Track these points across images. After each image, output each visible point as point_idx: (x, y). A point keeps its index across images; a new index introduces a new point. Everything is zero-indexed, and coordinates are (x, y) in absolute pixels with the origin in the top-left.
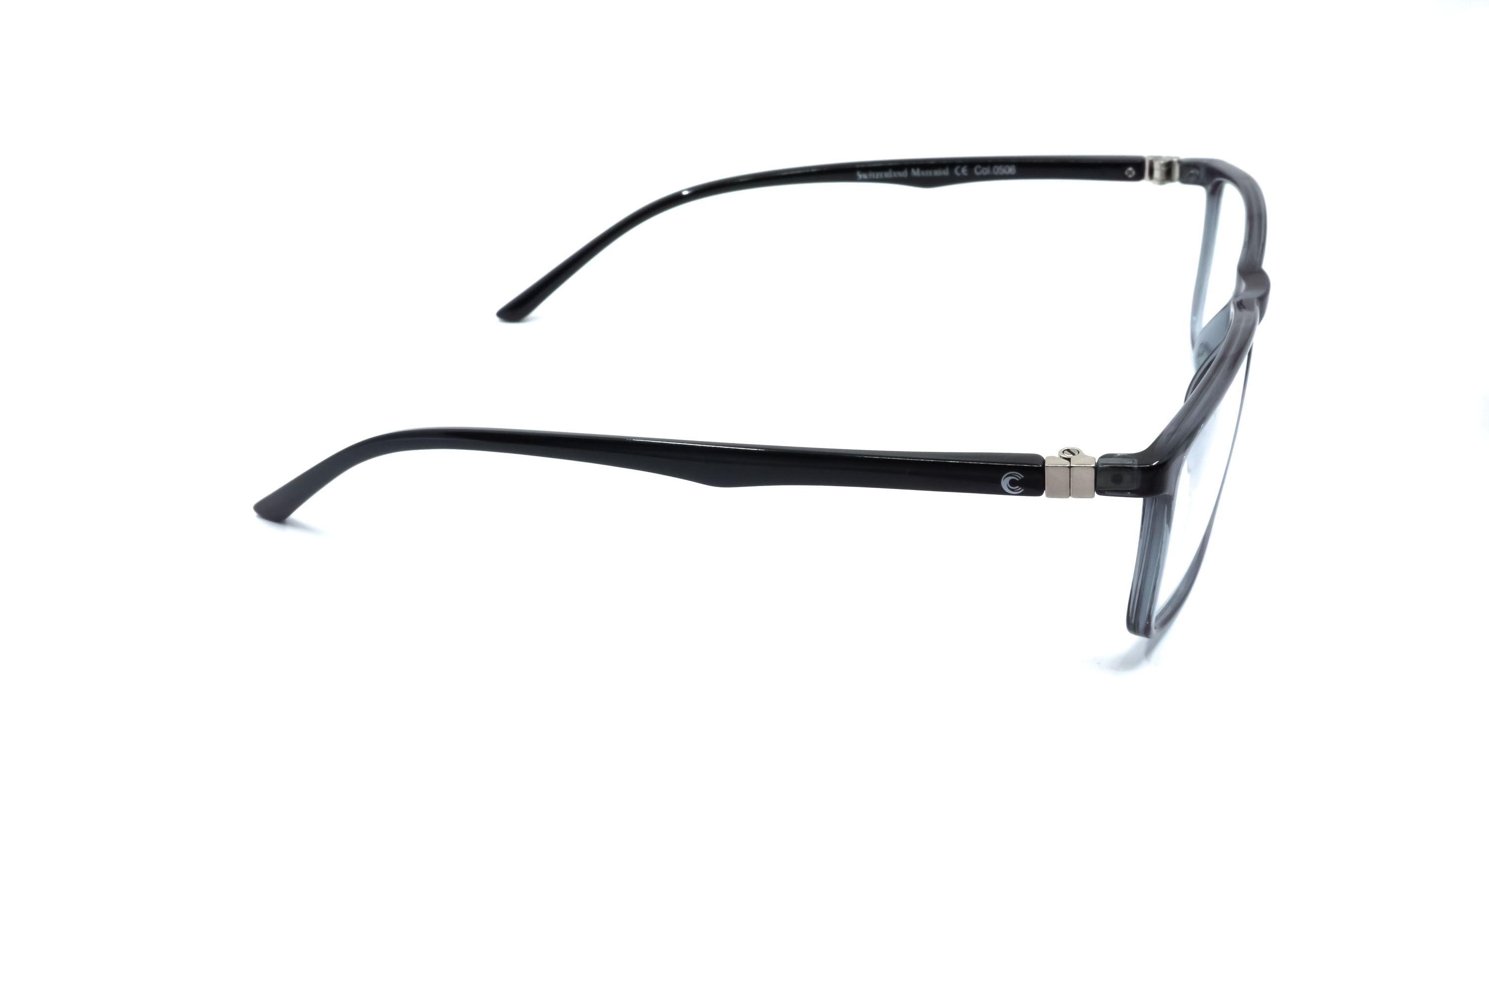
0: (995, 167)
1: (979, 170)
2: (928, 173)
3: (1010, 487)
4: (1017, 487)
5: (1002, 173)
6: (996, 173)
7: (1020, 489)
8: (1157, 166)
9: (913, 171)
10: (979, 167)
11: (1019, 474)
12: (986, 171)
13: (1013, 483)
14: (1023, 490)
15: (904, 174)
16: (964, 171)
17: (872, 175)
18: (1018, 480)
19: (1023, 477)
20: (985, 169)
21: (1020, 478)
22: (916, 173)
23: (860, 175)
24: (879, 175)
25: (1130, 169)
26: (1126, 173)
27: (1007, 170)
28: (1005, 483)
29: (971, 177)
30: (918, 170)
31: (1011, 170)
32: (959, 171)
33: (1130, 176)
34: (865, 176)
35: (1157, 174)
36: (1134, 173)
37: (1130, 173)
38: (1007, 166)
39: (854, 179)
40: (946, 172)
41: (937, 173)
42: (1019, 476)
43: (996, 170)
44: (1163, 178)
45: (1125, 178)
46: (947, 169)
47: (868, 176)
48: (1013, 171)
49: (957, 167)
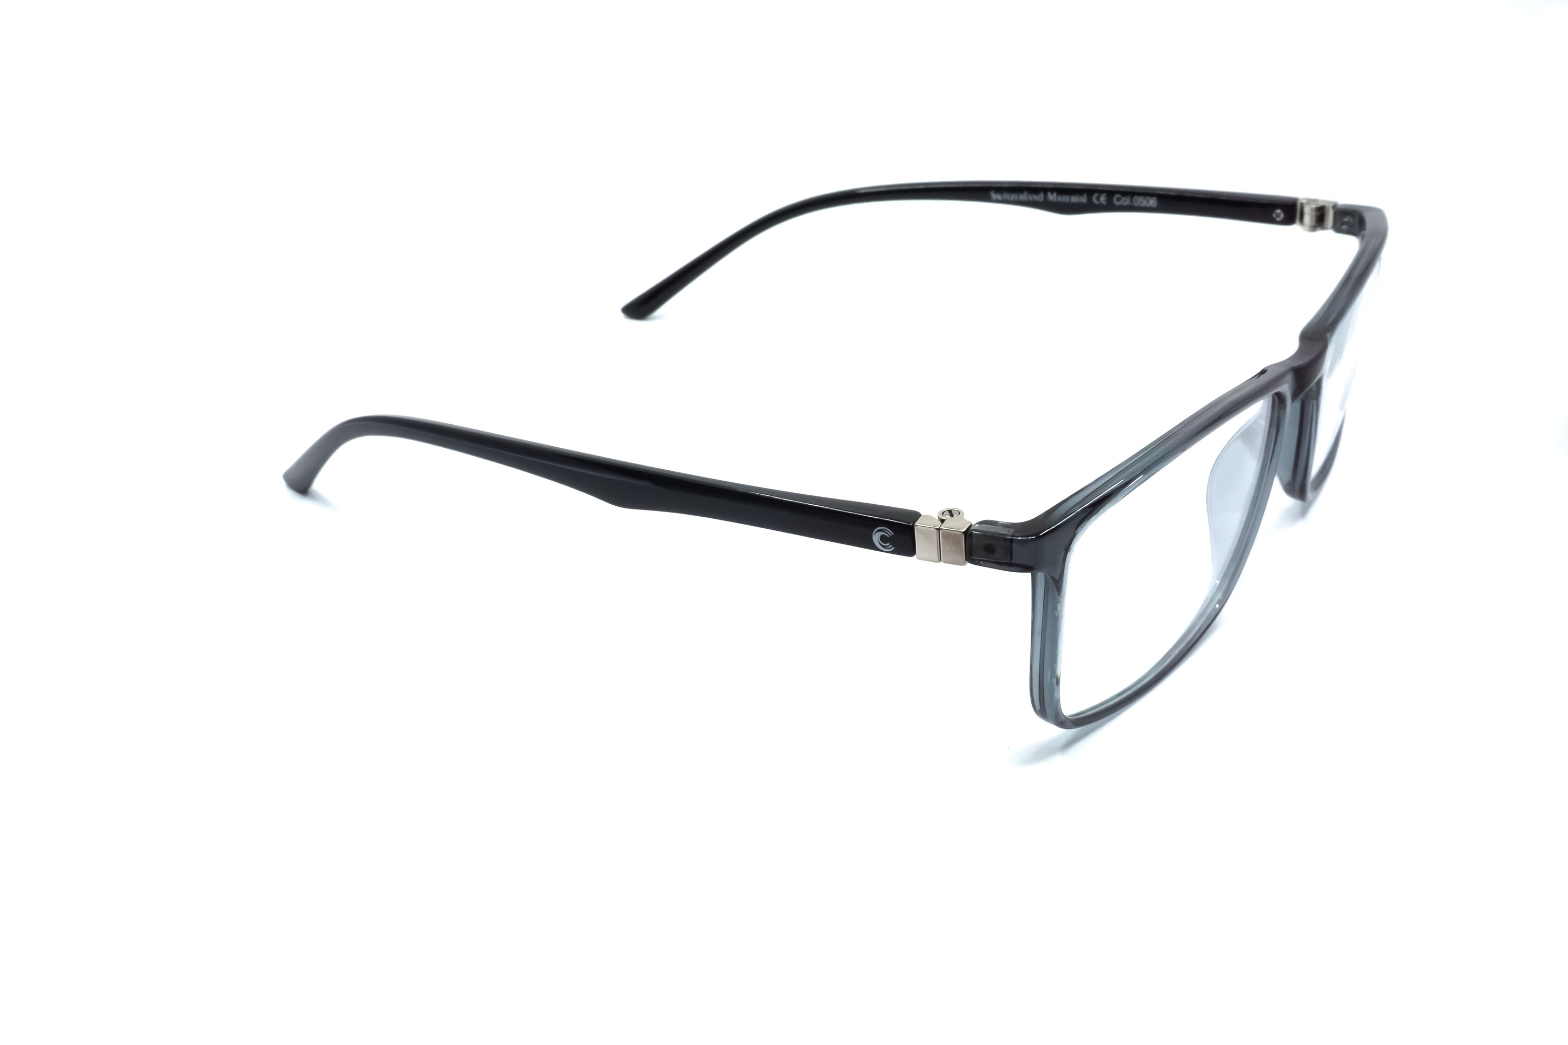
0: (1136, 197)
1: (1118, 200)
2: (1065, 199)
3: (883, 544)
4: (888, 544)
5: (1142, 205)
6: (1136, 204)
7: (891, 546)
8: (1307, 210)
9: (1049, 194)
10: (1118, 196)
11: (887, 529)
12: (1126, 201)
13: (883, 539)
14: (893, 548)
15: (1040, 198)
16: (1103, 199)
17: (1006, 196)
18: (888, 536)
19: (892, 533)
20: (1124, 198)
21: (890, 535)
22: (1052, 197)
23: (994, 196)
24: (1014, 197)
25: (1279, 211)
26: (1274, 215)
27: (1148, 202)
28: (876, 538)
29: (1110, 207)
30: (1055, 194)
31: (1153, 202)
32: (1098, 199)
33: (1278, 219)
34: (999, 197)
35: (1308, 219)
36: (1282, 216)
37: (1278, 215)
38: (1148, 198)
39: (987, 199)
40: (1083, 199)
41: (1074, 199)
42: (889, 533)
43: (1136, 201)
44: (1314, 224)
45: (1272, 221)
46: (1085, 195)
47: (1002, 197)
48: (1154, 204)
49: (1096, 195)
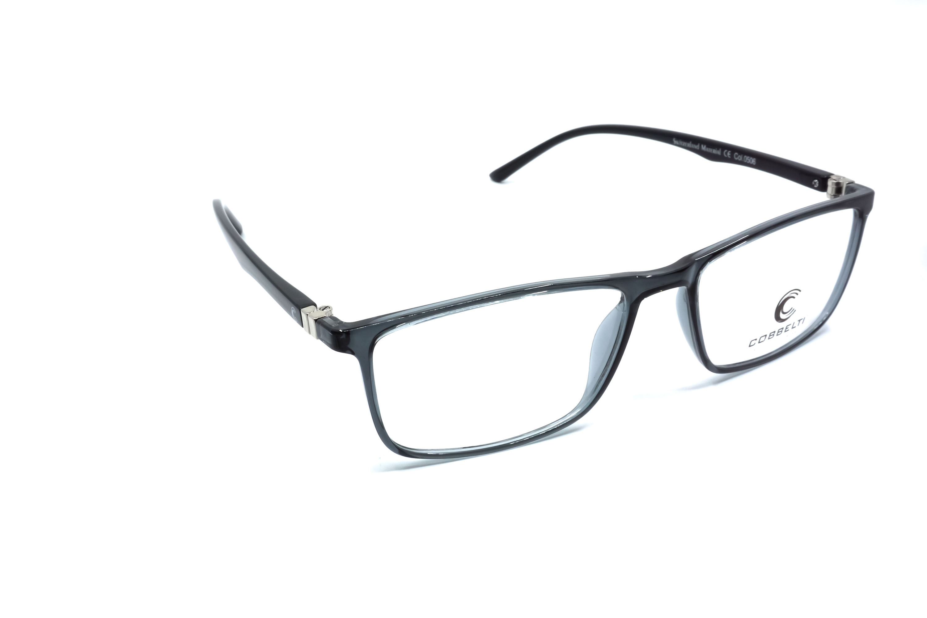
0: (745, 156)
1: (737, 156)
2: (710, 150)
5: (748, 162)
6: (745, 161)
8: (830, 183)
9: (702, 146)
10: (736, 154)
12: (740, 158)
15: (697, 147)
16: (729, 154)
17: (681, 143)
20: (739, 156)
22: (704, 148)
23: (675, 142)
24: (684, 144)
25: (816, 181)
26: (813, 183)
27: (751, 161)
30: (705, 146)
31: (753, 161)
32: (726, 153)
33: (815, 186)
34: (677, 143)
35: (829, 188)
36: (819, 184)
37: (815, 183)
38: (751, 158)
39: (671, 142)
40: (719, 152)
41: (715, 151)
43: (745, 159)
44: (834, 193)
45: (811, 186)
46: (720, 150)
47: (679, 143)
48: (754, 162)
49: (726, 151)
